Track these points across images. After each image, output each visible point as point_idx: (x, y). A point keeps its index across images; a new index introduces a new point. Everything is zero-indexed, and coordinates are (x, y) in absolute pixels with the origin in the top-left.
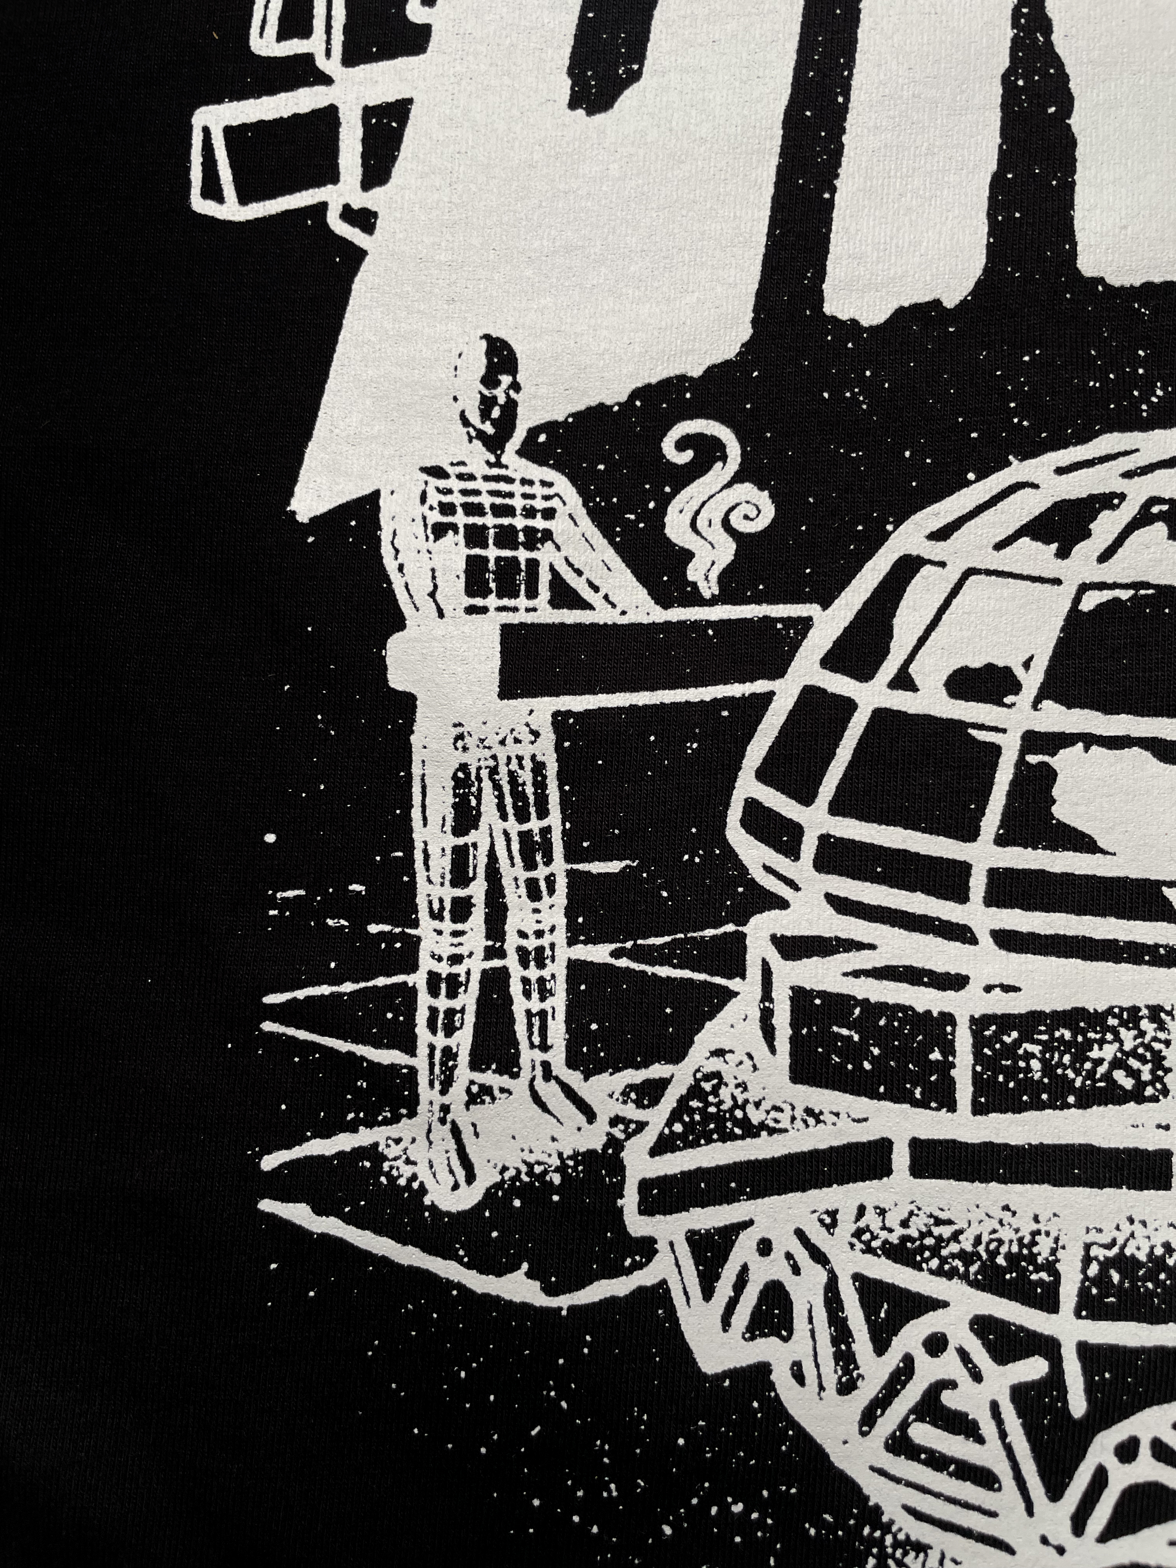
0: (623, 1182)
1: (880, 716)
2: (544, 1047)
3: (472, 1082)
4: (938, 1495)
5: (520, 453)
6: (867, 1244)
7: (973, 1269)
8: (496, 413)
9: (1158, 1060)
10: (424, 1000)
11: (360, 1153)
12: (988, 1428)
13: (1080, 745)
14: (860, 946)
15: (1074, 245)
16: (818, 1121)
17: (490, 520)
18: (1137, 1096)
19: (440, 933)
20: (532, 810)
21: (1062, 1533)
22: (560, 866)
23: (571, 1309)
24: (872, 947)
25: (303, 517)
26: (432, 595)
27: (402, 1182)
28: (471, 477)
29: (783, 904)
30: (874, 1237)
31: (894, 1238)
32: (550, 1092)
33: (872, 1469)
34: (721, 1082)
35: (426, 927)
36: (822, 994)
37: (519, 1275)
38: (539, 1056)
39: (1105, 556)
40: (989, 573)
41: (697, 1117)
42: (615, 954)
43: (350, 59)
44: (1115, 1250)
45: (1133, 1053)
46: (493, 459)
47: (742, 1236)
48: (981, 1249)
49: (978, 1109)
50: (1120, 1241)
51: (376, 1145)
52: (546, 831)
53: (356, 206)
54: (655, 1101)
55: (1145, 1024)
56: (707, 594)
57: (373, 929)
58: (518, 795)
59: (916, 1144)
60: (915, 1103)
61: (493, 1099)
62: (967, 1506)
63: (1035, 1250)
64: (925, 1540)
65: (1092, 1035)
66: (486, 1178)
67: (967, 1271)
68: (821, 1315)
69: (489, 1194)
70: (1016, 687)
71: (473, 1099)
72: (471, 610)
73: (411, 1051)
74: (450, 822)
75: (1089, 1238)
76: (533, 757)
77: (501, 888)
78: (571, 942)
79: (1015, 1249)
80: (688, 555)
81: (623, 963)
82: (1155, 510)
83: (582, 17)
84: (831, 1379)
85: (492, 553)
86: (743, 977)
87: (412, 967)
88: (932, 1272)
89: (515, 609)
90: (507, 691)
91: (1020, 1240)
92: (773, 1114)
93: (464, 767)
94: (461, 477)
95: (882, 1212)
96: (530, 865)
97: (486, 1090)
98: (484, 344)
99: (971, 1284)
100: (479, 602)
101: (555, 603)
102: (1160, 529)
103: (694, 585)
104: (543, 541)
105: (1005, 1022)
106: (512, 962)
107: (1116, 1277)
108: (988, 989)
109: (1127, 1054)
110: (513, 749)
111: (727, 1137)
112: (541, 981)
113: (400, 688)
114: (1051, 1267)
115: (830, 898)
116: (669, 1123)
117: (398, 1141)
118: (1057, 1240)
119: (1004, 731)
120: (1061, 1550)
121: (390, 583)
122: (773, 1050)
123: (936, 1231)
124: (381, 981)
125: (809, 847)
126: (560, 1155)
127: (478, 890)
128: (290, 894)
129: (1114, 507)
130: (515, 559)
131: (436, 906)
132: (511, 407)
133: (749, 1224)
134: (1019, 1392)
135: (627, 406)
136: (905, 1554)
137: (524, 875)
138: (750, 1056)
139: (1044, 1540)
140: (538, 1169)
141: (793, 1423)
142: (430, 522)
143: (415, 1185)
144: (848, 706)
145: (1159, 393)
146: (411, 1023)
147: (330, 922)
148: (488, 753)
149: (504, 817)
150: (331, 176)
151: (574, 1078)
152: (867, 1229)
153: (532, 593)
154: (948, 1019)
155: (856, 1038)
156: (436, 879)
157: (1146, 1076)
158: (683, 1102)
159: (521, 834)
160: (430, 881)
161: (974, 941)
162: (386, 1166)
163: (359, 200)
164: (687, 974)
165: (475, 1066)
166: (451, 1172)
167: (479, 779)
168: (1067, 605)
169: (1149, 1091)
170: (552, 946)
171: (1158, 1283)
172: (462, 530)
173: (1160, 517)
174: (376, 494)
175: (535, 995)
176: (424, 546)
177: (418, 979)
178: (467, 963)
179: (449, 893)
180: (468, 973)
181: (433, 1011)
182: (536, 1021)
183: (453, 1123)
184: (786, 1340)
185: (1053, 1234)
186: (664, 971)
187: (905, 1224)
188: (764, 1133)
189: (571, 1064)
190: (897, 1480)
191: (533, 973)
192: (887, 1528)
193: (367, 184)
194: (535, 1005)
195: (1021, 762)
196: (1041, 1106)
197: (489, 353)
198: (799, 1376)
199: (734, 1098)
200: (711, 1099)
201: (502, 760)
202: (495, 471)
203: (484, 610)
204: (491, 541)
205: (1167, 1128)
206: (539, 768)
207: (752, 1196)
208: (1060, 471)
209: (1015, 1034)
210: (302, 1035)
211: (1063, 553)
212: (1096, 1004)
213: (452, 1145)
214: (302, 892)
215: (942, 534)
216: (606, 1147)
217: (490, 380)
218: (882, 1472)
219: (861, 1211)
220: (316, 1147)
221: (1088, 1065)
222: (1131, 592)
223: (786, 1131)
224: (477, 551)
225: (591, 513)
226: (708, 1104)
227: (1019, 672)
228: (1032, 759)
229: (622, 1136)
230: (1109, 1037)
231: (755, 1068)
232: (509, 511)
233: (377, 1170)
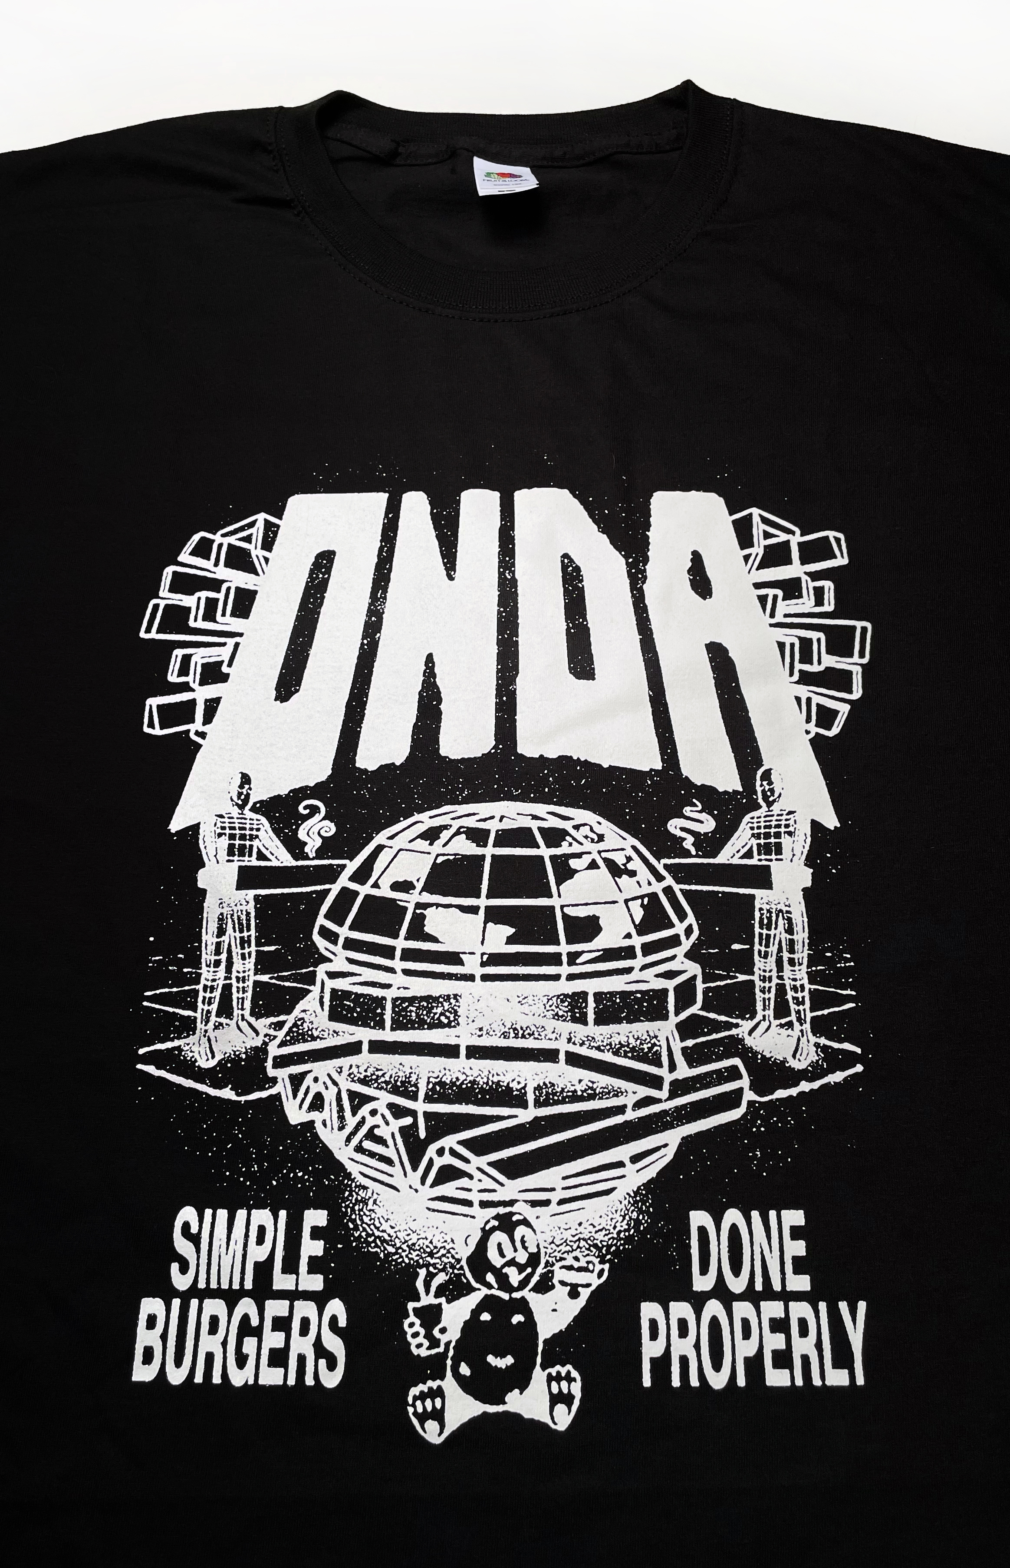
0: (267, 1057)
1: (367, 897)
2: (242, 1009)
3: (216, 1022)
4: (371, 1168)
5: (250, 810)
6: (352, 1078)
7: (389, 1087)
8: (243, 797)
9: (456, 1012)
10: (201, 994)
11: (174, 1048)
12: (390, 1142)
13: (435, 907)
14: (356, 975)
15: (439, 746)
16: (338, 1035)
17: (237, 832)
18: (449, 1025)
19: (209, 971)
20: (245, 929)
21: (417, 1184)
22: (253, 948)
23: (245, 1101)
24: (360, 975)
25: (173, 831)
26: (215, 856)
27: (189, 1058)
28: (232, 818)
29: (331, 961)
30: (355, 1076)
31: (362, 1077)
32: (243, 1025)
33: (349, 1158)
34: (304, 1021)
35: (204, 969)
36: (341, 991)
37: (228, 1089)
38: (240, 1012)
39: (444, 846)
40: (407, 850)
41: (295, 1034)
42: (271, 978)
43: (201, 684)
44: (439, 1079)
45: (448, 1010)
46: (240, 812)
47: (309, 1075)
48: (392, 1080)
49: (392, 1029)
50: (440, 1077)
51: (180, 1046)
52: (249, 936)
53: (200, 731)
54: (281, 1029)
55: (452, 1001)
56: (311, 857)
57: (185, 970)
58: (241, 924)
59: (370, 1042)
60: (371, 1028)
61: (223, 1028)
62: (382, 1172)
63: (411, 1079)
64: (366, 1185)
65: (434, 1004)
66: (219, 1057)
67: (387, 1088)
68: (334, 1104)
69: (220, 1062)
70: (413, 887)
71: (216, 1028)
72: (228, 861)
73: (195, 1011)
74: (215, 933)
75: (429, 1075)
76: (246, 910)
77: (232, 956)
78: (255, 974)
79: (404, 1079)
80: (305, 844)
81: (273, 981)
82: (462, 830)
83: (281, 672)
84: (336, 1125)
85: (237, 842)
86: (315, 985)
87: (198, 983)
88: (374, 1088)
89: (244, 861)
90: (238, 888)
91: (406, 1076)
92: (322, 1033)
93: (222, 914)
94: (229, 818)
95: (358, 1067)
96: (243, 948)
97: (221, 1024)
98: (240, 775)
99: (388, 1092)
100: (231, 858)
101: (258, 859)
102: (464, 836)
103: (307, 853)
104: (255, 838)
105: (404, 999)
106: (234, 981)
107: (438, 1088)
108: (399, 988)
109: (445, 1011)
110: (239, 908)
111: (305, 1041)
112: (243, 988)
113: (201, 887)
114: (416, 1085)
115: (347, 959)
116: (285, 1037)
117: (188, 1044)
118: (418, 1075)
119: (409, 902)
120: (416, 1191)
121: (201, 852)
122: (323, 1010)
123: (376, 1073)
124: (187, 988)
125: (341, 941)
126: (246, 1048)
127: (224, 957)
128: (157, 958)
129: (448, 829)
130: (245, 845)
131: (208, 963)
132: (248, 796)
133: (311, 1071)
134: (402, 1130)
135: (287, 795)
136: (359, 1190)
137: (240, 952)
138: (315, 1012)
139: (411, 1187)
140: (237, 1053)
141: (322, 1142)
142: (217, 833)
143: (193, 1059)
144: (357, 893)
145: (466, 793)
146: (196, 1002)
147: (170, 968)
148: (231, 909)
149: (235, 931)
150: (193, 721)
151: (252, 1020)
152: (352, 1073)
153: (250, 855)
154: (384, 998)
155: (352, 1005)
156: (209, 953)
157: (452, 1019)
158: (291, 1028)
159: (240, 937)
160: (207, 954)
161: (395, 973)
162: (183, 1053)
163: (201, 729)
164: (295, 985)
165: (218, 1015)
166: (207, 1055)
167: (227, 918)
168: (433, 861)
169: (453, 1024)
170: (248, 976)
171: (453, 1090)
172: (227, 835)
173: (463, 832)
174: (199, 824)
175: (241, 992)
176: (213, 839)
177: (200, 987)
178: (217, 982)
179: (213, 958)
180: (218, 985)
181: (204, 998)
182: (240, 1001)
183: (208, 1037)
184: (321, 1112)
185: (417, 1073)
186: (287, 984)
187: (366, 1071)
188: (318, 1040)
189: (252, 1015)
190: (358, 1162)
191: (241, 985)
192: (353, 1180)
193: (204, 724)
194: (241, 995)
195: (414, 912)
196: (415, 1029)
197: (242, 778)
198: (324, 1124)
199: (308, 1027)
200: (300, 1027)
201: (235, 911)
202: (241, 816)
203: (233, 861)
204: (237, 838)
205: (459, 1037)
206: (248, 914)
207: (313, 1062)
208: (431, 817)
209: (407, 1004)
210: (157, 1006)
211: (431, 844)
212: (435, 994)
213: (207, 1045)
214: (161, 958)
215: (391, 838)
216: (262, 1045)
217: (241, 786)
218: (352, 1160)
219: (351, 1067)
220: (159, 1046)
221: (432, 1015)
222: (454, 857)
223: (326, 1038)
224: (232, 842)
225: (273, 829)
226: (299, 1029)
227: (415, 883)
228: (418, 911)
229: (268, 1041)
230: (440, 1005)
231: (316, 1016)
232: (245, 829)
233: (180, 1054)
